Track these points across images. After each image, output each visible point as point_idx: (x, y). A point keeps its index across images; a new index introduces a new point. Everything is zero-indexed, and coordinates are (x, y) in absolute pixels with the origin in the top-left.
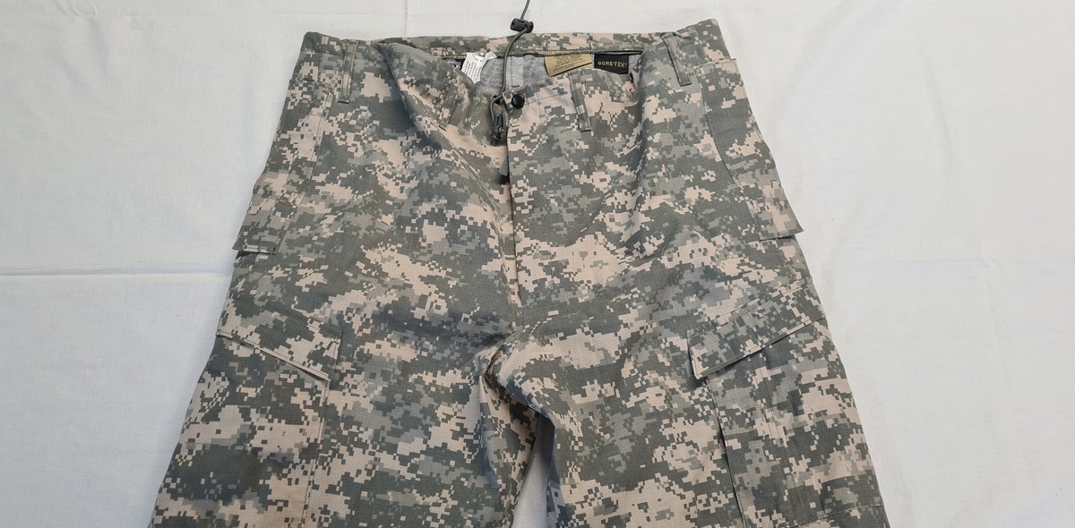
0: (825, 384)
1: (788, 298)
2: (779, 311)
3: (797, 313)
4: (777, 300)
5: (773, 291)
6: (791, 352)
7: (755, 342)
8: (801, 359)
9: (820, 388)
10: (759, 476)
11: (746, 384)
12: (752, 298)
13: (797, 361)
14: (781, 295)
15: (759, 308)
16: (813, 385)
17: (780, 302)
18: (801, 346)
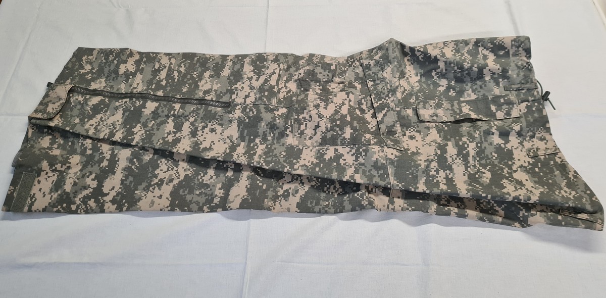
0: (347, 102)
1: (387, 100)
2: (382, 96)
3: (379, 102)
4: (388, 96)
5: (392, 95)
6: (364, 95)
7: (372, 86)
8: (360, 97)
9: (346, 99)
10: (318, 73)
11: (356, 79)
12: (391, 86)
13: (360, 96)
14: (389, 98)
15: (386, 89)
16: (348, 97)
17: (386, 97)
18: (366, 100)
